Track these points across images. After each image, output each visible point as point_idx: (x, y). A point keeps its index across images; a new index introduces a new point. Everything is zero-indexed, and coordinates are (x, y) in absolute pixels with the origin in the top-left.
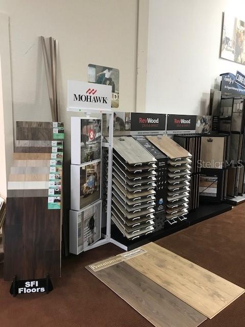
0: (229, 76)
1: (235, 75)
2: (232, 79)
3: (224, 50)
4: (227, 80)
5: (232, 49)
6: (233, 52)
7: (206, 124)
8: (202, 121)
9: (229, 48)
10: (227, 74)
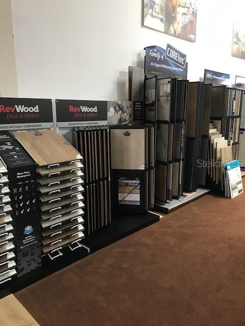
0: (155, 50)
1: (165, 49)
2: (161, 54)
3: (149, 16)
4: (154, 55)
5: (160, 16)
6: (162, 20)
7: (123, 112)
8: (117, 109)
9: (154, 14)
10: (153, 47)
